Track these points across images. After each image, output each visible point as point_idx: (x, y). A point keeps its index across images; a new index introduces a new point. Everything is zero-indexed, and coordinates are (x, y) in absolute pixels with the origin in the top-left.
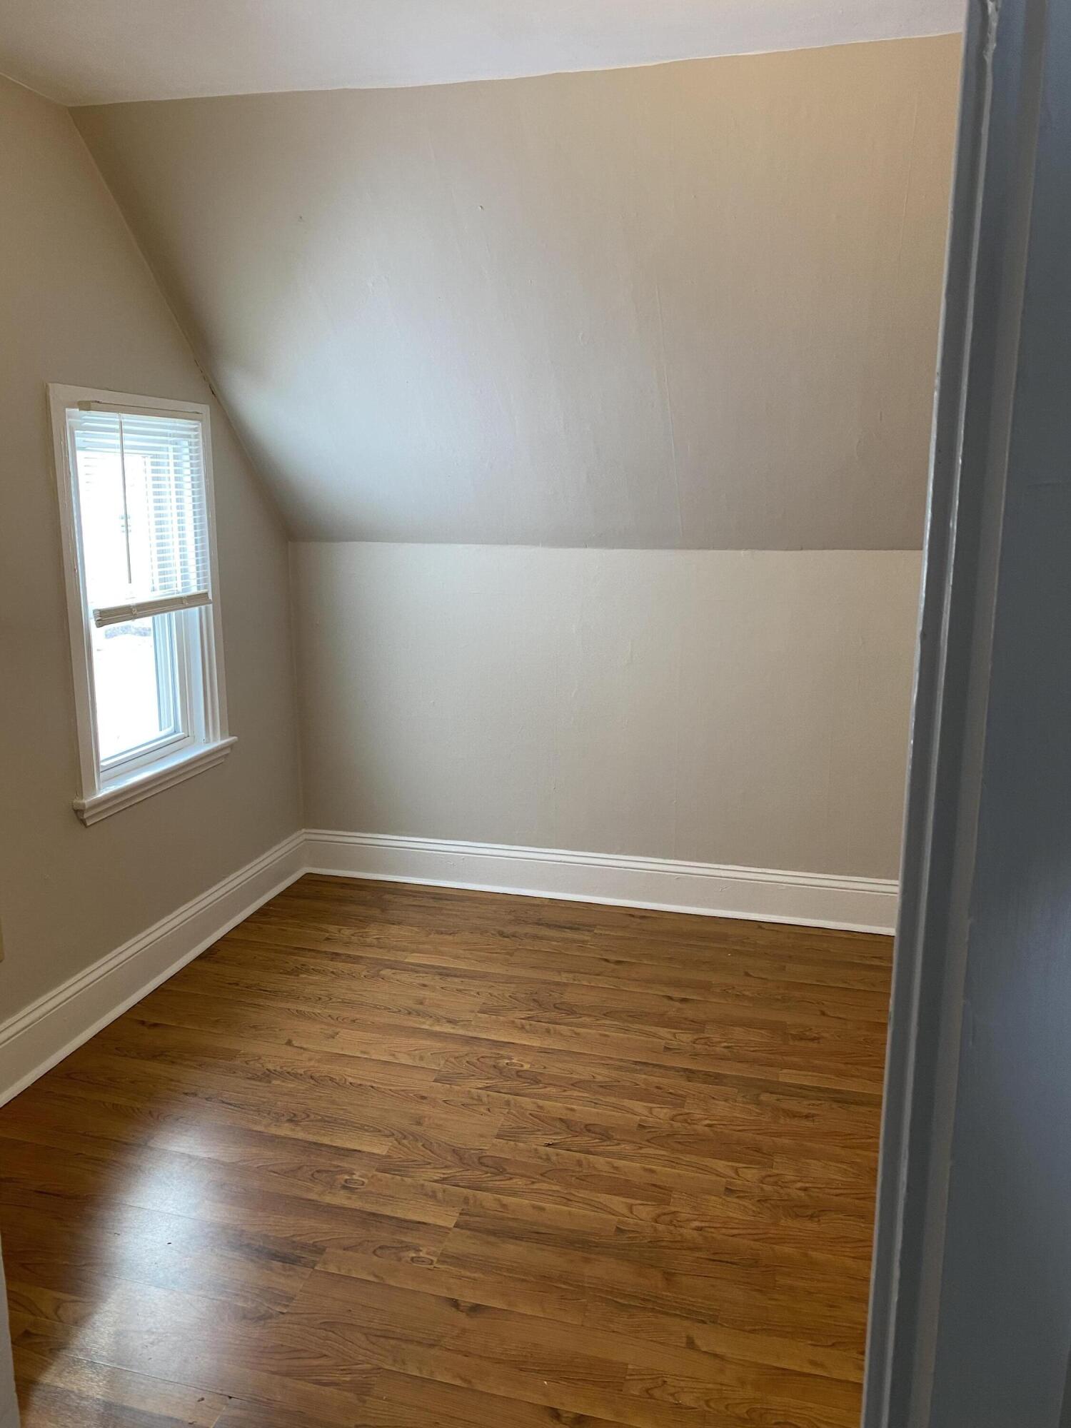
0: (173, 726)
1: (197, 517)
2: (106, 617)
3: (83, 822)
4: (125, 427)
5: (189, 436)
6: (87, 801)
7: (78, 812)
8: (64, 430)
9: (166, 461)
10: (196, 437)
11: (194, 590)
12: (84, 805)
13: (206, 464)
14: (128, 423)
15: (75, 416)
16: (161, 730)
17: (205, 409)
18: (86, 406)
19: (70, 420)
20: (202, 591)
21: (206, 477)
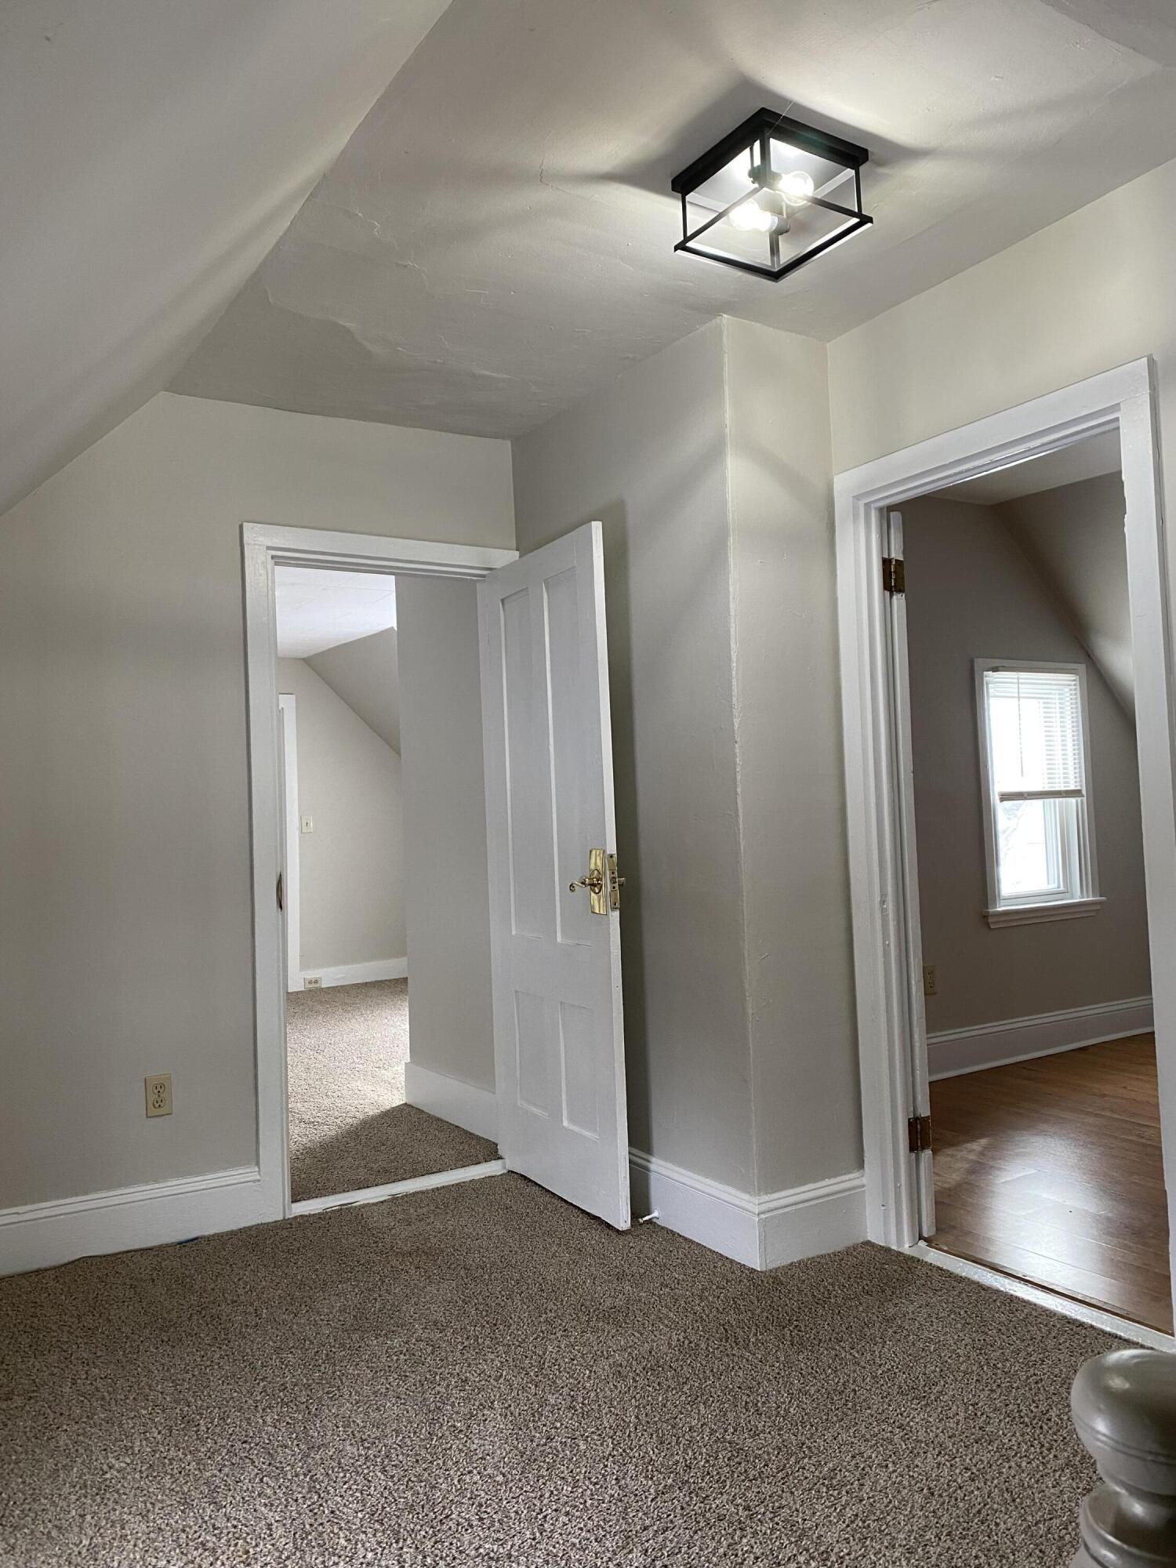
0: (1056, 883)
1: (1075, 738)
2: (1006, 797)
3: (988, 925)
4: (1020, 681)
5: (1070, 685)
6: (991, 910)
7: (985, 917)
8: (983, 685)
9: (1054, 706)
10: (1075, 685)
11: (1072, 787)
12: (988, 912)
13: (1082, 704)
14: (1021, 679)
15: (990, 677)
16: (1048, 884)
17: (1082, 667)
18: (995, 669)
19: (987, 678)
20: (1078, 788)
21: (1082, 712)
